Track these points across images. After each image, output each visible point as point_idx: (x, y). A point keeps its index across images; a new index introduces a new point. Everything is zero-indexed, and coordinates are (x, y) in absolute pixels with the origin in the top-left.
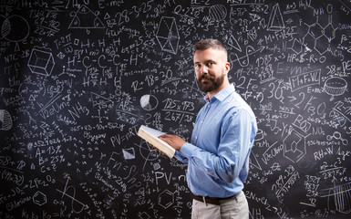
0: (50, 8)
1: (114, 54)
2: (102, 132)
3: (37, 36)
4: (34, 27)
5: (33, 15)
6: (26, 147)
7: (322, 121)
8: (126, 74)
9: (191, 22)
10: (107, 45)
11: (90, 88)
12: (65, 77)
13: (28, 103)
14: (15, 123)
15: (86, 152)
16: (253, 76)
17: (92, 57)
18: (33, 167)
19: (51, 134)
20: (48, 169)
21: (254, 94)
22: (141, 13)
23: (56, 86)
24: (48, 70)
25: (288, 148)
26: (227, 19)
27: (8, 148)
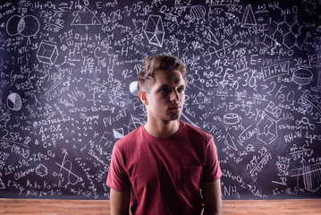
0: (57, 9)
2: (95, 113)
3: (45, 32)
4: (43, 25)
5: (43, 15)
6: (32, 125)
7: (292, 107)
8: (118, 63)
9: (174, 19)
10: (102, 39)
11: (87, 75)
12: (66, 66)
13: (35, 88)
14: (24, 105)
15: (82, 131)
16: (229, 66)
17: (89, 49)
18: (37, 142)
19: (53, 114)
21: (231, 82)
22: (132, 12)
23: (58, 74)
24: (53, 60)
25: (261, 131)
26: (206, 17)
27: (17, 126)
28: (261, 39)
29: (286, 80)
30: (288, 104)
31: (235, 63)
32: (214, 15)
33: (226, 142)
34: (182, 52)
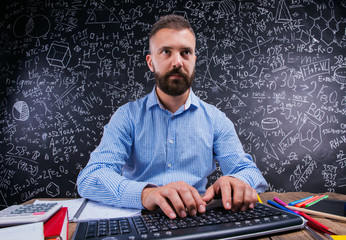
0: (70, 7)
1: (127, 46)
3: (57, 32)
4: (54, 24)
5: (54, 14)
6: (40, 137)
7: (335, 109)
8: (139, 64)
9: (201, 15)
10: (121, 38)
11: (104, 79)
12: (80, 69)
13: (45, 94)
14: (32, 114)
16: (265, 65)
17: (106, 49)
18: (47, 157)
19: (65, 125)
20: (62, 159)
21: (267, 82)
22: (154, 8)
23: (71, 78)
24: (65, 62)
25: (304, 137)
26: (237, 12)
27: (24, 138)
28: (298, 36)
29: (328, 79)
30: (331, 105)
31: (271, 62)
32: (245, 11)
33: (266, 151)
34: (211, 51)
